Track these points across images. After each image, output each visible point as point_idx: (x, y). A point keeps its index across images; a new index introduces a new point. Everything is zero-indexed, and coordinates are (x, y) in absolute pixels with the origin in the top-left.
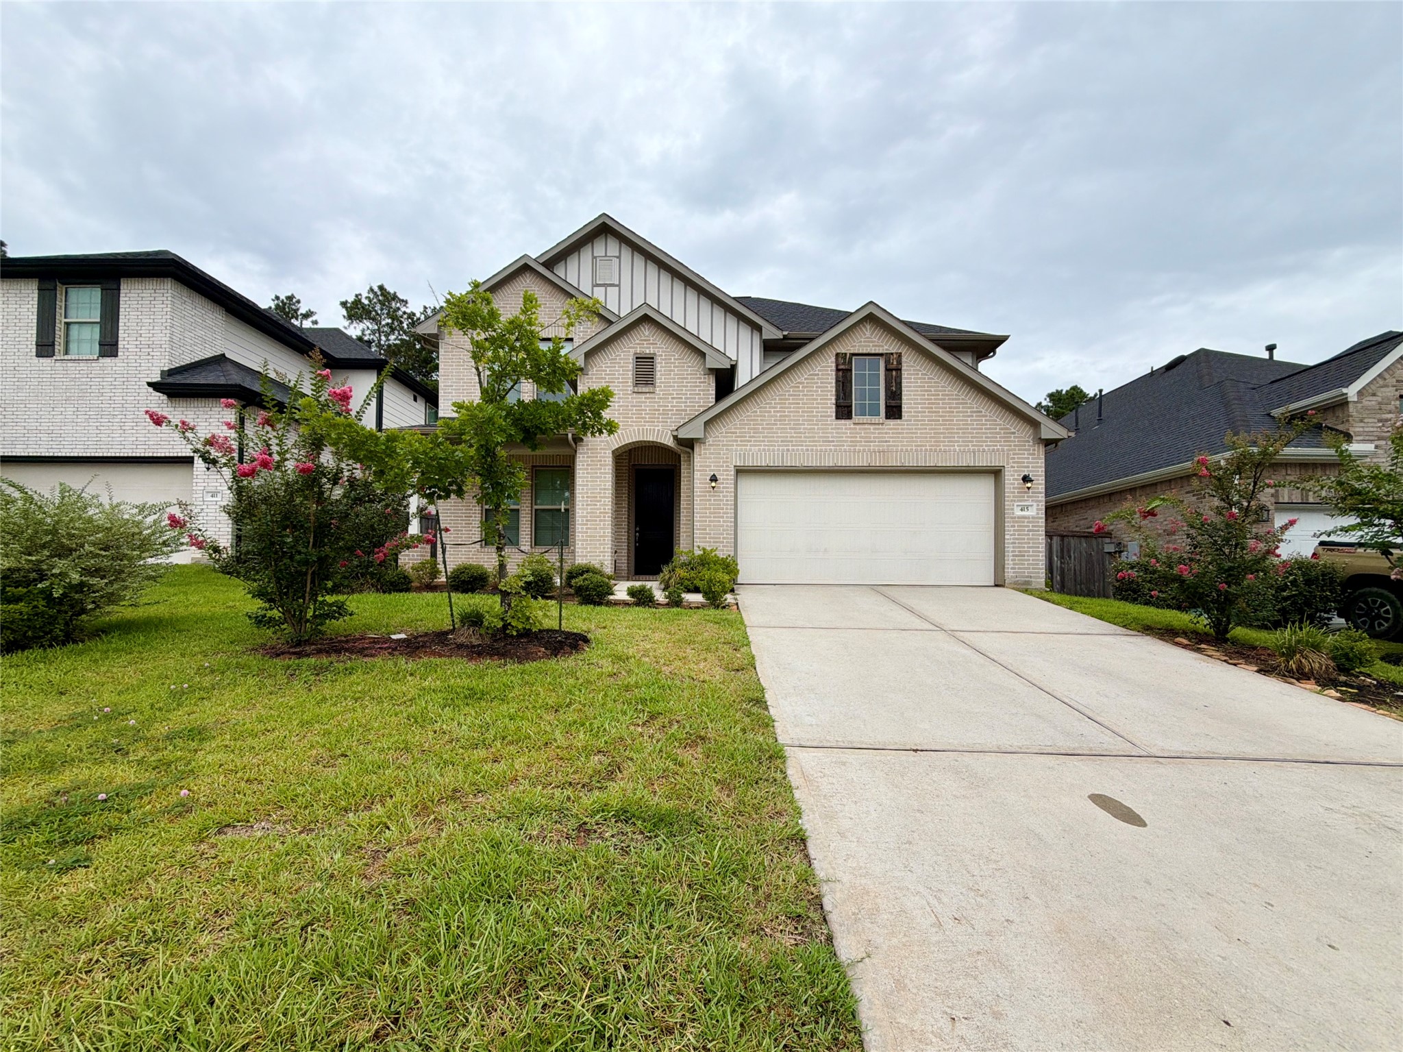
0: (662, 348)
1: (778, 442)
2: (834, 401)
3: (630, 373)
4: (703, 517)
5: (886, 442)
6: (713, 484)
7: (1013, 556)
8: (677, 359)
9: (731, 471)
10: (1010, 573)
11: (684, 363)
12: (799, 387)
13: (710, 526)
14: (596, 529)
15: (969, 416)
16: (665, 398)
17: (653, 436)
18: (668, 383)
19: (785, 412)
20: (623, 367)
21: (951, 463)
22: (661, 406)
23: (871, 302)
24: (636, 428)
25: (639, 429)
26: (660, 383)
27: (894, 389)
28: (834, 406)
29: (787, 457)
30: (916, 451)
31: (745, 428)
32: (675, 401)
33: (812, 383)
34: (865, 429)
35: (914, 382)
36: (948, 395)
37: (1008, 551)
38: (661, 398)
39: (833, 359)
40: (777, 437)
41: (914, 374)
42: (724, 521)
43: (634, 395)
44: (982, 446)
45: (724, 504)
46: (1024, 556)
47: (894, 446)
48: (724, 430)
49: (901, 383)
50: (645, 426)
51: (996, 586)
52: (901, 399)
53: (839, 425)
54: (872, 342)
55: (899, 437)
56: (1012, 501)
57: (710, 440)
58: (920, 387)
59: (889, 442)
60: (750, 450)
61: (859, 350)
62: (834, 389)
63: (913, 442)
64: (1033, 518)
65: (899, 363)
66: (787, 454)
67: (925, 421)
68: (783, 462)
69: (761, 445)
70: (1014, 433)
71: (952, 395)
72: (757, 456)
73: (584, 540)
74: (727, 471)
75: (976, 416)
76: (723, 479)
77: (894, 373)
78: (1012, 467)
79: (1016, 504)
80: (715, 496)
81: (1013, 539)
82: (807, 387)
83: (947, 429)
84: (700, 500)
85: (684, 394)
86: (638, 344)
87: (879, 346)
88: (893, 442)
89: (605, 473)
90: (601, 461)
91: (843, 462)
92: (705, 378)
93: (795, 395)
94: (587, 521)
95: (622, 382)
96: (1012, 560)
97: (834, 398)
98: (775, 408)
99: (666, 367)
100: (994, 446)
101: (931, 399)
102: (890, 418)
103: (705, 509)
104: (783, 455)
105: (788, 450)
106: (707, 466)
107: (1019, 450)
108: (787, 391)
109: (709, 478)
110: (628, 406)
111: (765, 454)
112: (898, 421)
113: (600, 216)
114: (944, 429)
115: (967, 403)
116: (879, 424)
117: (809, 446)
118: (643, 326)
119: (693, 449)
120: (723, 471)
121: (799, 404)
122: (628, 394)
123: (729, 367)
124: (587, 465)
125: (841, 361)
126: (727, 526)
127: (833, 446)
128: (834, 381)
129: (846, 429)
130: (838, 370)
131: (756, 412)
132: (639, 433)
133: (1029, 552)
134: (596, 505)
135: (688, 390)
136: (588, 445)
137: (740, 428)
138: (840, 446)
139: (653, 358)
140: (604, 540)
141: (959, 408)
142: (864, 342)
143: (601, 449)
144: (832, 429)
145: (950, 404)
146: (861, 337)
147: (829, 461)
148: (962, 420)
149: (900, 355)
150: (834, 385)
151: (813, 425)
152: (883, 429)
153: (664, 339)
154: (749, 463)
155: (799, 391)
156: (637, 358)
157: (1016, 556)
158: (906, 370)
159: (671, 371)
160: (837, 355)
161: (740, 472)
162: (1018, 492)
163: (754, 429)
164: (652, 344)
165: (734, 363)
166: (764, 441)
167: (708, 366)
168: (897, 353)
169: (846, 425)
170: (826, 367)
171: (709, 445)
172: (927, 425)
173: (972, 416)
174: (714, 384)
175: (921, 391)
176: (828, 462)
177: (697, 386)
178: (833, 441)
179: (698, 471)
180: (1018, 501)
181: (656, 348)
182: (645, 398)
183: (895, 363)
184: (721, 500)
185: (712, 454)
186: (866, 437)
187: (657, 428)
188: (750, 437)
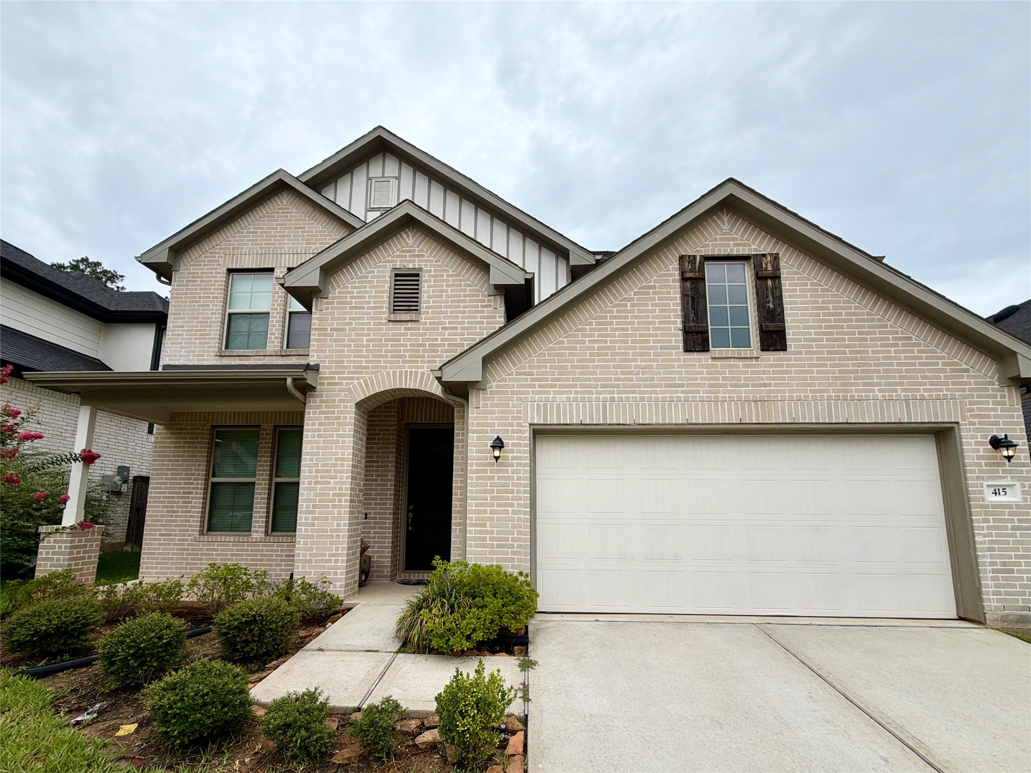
0: (431, 261)
1: (596, 386)
2: (680, 326)
3: (386, 295)
4: (481, 505)
5: (765, 385)
6: (497, 453)
7: (994, 571)
8: (452, 276)
9: (525, 432)
10: (992, 603)
11: (461, 281)
12: (626, 306)
13: (491, 519)
14: (327, 519)
15: (892, 345)
16: (433, 329)
17: (415, 381)
18: (437, 307)
19: (606, 342)
20: (375, 287)
21: (870, 417)
22: (428, 340)
23: (731, 180)
24: (391, 371)
25: (394, 373)
26: (427, 307)
27: (771, 306)
28: (681, 332)
29: (611, 410)
30: (814, 399)
31: (546, 367)
32: (447, 332)
33: (645, 299)
34: (731, 366)
35: (801, 297)
36: (854, 314)
37: (985, 564)
38: (427, 329)
39: (676, 265)
40: (595, 380)
41: (800, 285)
42: (514, 512)
43: (391, 325)
44: (919, 390)
45: (513, 485)
46: (1012, 572)
47: (779, 391)
48: (513, 369)
49: (781, 296)
50: (404, 367)
51: (960, 619)
52: (783, 320)
53: (690, 360)
54: (733, 239)
55: (784, 379)
56: (978, 478)
57: (493, 385)
58: (810, 302)
59: (770, 385)
60: (554, 400)
61: (713, 250)
62: (679, 308)
63: (808, 385)
64: (1018, 506)
65: (777, 268)
66: (611, 406)
67: (823, 353)
68: (605, 417)
69: (570, 392)
70: (967, 371)
71: (863, 314)
72: (564, 410)
73: (308, 537)
74: (520, 431)
75: (903, 345)
76: (513, 445)
77: (770, 282)
78: (971, 423)
79: (985, 483)
80: (500, 471)
81: (990, 542)
82: (639, 305)
83: (859, 365)
84: (478, 478)
85: (460, 323)
86: (399, 256)
87: (745, 245)
88: (776, 385)
89: (343, 436)
90: (339, 418)
91: (701, 416)
92: (489, 301)
93: (620, 317)
94: (314, 507)
95: (375, 308)
96: (993, 579)
97: (679, 320)
98: (590, 336)
99: (435, 286)
100: (938, 390)
101: (830, 321)
102: (768, 350)
103: (486, 492)
104: (605, 407)
105: (613, 400)
106: (489, 425)
107: (978, 397)
108: (609, 311)
109: (490, 443)
110: (381, 340)
111: (578, 405)
112: (781, 354)
113: (375, 129)
114: (853, 365)
115: (886, 326)
116: (751, 358)
117: (645, 392)
118: (406, 233)
119: (466, 398)
120: (513, 431)
121: (627, 329)
122: (381, 324)
123: (523, 283)
124: (320, 424)
125: (688, 266)
126: (519, 519)
127: (682, 392)
128: (678, 296)
129: (700, 366)
130: (684, 279)
131: (563, 342)
132: (394, 376)
133: (1020, 564)
134: (329, 483)
135: (467, 318)
136: (321, 396)
137: (539, 367)
138: (693, 392)
139: (418, 275)
140: (338, 536)
141: (875, 333)
142: (721, 239)
143: (340, 401)
144: (679, 367)
145: (859, 327)
146: (716, 233)
147: (677, 415)
148: (883, 352)
149: (776, 257)
150: (679, 301)
151: (650, 360)
152: (760, 366)
153: (434, 250)
154: (553, 419)
155: (627, 311)
156: (396, 275)
157: (999, 571)
158: (787, 279)
159: (442, 291)
160: (682, 258)
161: (540, 433)
162: (986, 465)
163: (561, 367)
164: (418, 256)
165: (529, 277)
166: (575, 386)
167: (492, 282)
168: (771, 255)
169: (700, 360)
170: (665, 275)
171: (491, 393)
172: (827, 359)
173: (897, 345)
174: (503, 309)
175: (813, 308)
176: (676, 417)
177: (478, 312)
178: (682, 386)
179: (475, 432)
180: (989, 478)
181: (422, 261)
182: (406, 329)
183: (770, 268)
184: (508, 478)
185: (497, 405)
186: (733, 379)
187: (420, 371)
188: (553, 380)
